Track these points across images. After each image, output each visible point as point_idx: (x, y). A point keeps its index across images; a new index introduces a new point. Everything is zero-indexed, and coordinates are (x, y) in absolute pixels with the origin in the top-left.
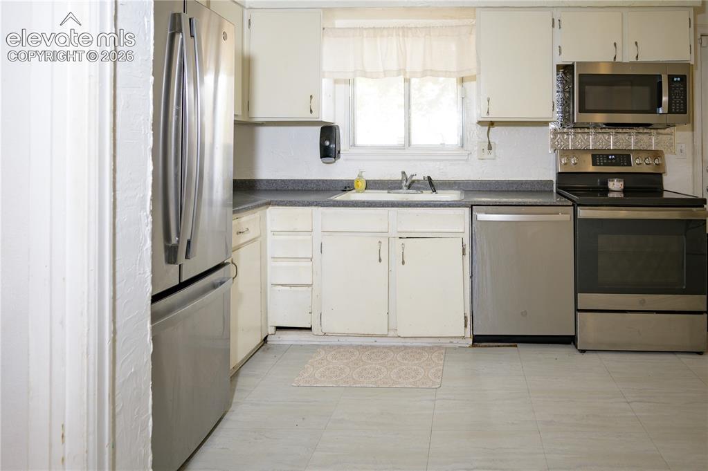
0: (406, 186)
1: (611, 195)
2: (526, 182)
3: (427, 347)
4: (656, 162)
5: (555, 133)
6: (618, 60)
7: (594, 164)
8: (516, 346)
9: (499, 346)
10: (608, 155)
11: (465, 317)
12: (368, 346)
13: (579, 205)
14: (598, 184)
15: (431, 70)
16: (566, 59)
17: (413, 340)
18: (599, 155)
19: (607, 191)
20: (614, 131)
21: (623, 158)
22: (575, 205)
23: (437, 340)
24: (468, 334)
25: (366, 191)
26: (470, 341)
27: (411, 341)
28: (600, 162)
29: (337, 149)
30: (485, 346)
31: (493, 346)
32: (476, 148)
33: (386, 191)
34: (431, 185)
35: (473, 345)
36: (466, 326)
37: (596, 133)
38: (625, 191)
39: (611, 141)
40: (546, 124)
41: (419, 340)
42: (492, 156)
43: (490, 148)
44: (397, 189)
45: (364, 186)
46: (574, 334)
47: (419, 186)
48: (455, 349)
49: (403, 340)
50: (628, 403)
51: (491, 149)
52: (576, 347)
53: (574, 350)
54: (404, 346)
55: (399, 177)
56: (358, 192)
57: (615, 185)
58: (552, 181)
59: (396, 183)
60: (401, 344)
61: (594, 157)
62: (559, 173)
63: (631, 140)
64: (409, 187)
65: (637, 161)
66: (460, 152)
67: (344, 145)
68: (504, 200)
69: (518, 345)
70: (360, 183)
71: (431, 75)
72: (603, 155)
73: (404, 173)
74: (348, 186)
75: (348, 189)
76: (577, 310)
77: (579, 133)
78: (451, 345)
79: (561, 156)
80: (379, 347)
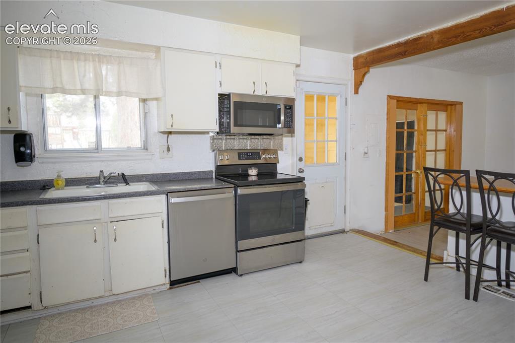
0: (103, 182)
1: (250, 179)
2: (195, 173)
3: (137, 297)
4: (274, 156)
5: (213, 138)
6: (255, 93)
7: (240, 159)
8: (199, 282)
9: (188, 285)
10: (247, 153)
11: (165, 270)
12: (86, 308)
13: (238, 186)
14: (240, 172)
15: (126, 91)
16: (225, 91)
17: (125, 295)
18: (242, 153)
19: (247, 175)
20: (250, 137)
21: (255, 154)
22: (236, 187)
23: (143, 291)
24: (168, 281)
25: (65, 188)
26: (168, 286)
27: (123, 296)
28: (243, 158)
29: (33, 154)
30: (179, 287)
31: (184, 286)
32: (158, 150)
33: (85, 187)
34: (125, 179)
35: (170, 288)
36: (165, 276)
37: (239, 139)
38: (259, 175)
39: (249, 144)
40: (208, 133)
41: (129, 294)
42: (170, 156)
43: (168, 149)
44: (94, 185)
45: (64, 184)
46: (235, 266)
47: (113, 181)
48: (158, 293)
49: (116, 297)
50: (275, 296)
51: (169, 151)
52: (237, 274)
53: (236, 275)
54: (117, 301)
55: (98, 175)
56: (58, 189)
57: (253, 172)
58: (212, 171)
59: (92, 180)
60: (115, 300)
61: (239, 154)
62: (217, 166)
63: (259, 144)
64: (106, 183)
65: (264, 156)
66: (146, 154)
67: (38, 151)
68: (189, 187)
69: (200, 281)
70: (60, 182)
71: (125, 96)
72: (244, 153)
73: (102, 172)
74: (46, 185)
75: (47, 187)
76: (238, 251)
77: (228, 139)
78: (154, 291)
79: (219, 154)
80: (97, 306)
